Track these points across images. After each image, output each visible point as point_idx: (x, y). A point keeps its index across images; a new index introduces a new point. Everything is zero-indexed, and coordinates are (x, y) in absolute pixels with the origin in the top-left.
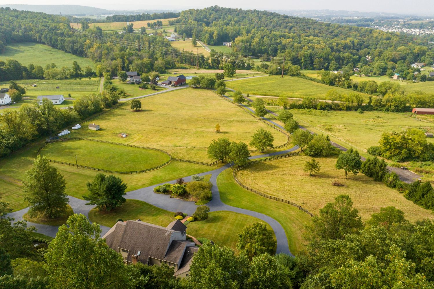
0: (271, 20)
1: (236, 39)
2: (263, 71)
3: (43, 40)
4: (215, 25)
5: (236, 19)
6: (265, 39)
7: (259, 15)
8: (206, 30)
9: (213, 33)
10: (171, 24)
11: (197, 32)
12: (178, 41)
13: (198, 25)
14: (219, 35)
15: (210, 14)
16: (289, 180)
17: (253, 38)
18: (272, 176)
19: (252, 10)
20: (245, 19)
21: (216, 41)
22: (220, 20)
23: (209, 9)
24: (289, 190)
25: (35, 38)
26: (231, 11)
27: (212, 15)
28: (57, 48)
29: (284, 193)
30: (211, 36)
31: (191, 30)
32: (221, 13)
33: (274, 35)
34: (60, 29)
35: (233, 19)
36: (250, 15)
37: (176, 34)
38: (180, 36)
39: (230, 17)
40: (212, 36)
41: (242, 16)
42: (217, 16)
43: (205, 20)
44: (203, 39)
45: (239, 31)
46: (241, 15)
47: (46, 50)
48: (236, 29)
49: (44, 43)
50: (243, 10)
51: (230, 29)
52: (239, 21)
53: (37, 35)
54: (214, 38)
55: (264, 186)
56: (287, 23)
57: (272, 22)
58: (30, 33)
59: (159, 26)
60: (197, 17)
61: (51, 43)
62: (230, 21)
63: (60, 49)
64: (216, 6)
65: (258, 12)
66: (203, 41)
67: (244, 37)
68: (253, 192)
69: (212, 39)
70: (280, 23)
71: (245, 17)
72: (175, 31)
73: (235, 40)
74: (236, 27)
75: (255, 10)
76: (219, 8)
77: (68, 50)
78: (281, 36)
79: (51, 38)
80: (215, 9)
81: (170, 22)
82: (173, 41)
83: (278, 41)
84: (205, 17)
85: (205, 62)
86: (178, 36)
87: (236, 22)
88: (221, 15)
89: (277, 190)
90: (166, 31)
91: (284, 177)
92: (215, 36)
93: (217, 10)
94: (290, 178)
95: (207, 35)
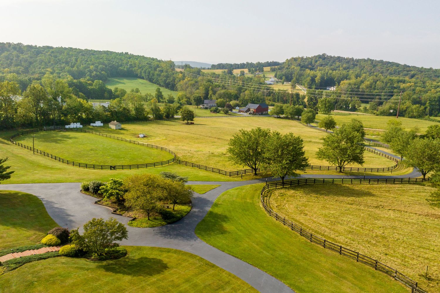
0: (388, 68)
1: (342, 82)
2: (372, 113)
3: (143, 75)
4: (320, 70)
5: (344, 66)
6: (378, 83)
7: (374, 64)
8: (308, 73)
9: (316, 77)
10: (273, 70)
11: (298, 76)
12: (277, 85)
13: (301, 70)
14: (322, 78)
15: (316, 61)
16: (388, 219)
17: (362, 82)
18: (349, 206)
19: (366, 58)
20: (356, 67)
21: (319, 85)
22: (327, 66)
23: (315, 57)
24: (384, 238)
25: (137, 73)
26: (341, 59)
27: (318, 62)
28: (153, 83)
29: (369, 242)
30: (313, 80)
31: (291, 74)
32: (329, 61)
33: (390, 80)
34: (161, 67)
35: (342, 66)
36: (362, 63)
37: (276, 78)
38: (280, 80)
39: (338, 64)
40: (315, 79)
41: (353, 64)
42: (324, 63)
43: (310, 66)
44: (303, 82)
45: (347, 75)
46: (351, 63)
47: (142, 84)
48: (343, 74)
49: (143, 78)
50: (355, 58)
51: (336, 74)
52: (348, 68)
53: (139, 70)
54: (317, 82)
55: (321, 221)
56: (408, 72)
57: (389, 69)
58: (134, 69)
59: (260, 72)
60: (302, 63)
61: (148, 77)
62: (339, 67)
63: (155, 83)
64: (324, 55)
65: (372, 61)
66: (304, 85)
67: (353, 81)
68: (286, 227)
69: (314, 83)
70: (399, 71)
71: (357, 65)
72: (275, 76)
73: (341, 84)
74: (344, 72)
75: (368, 59)
76: (328, 56)
77: (162, 84)
78: (399, 81)
79: (149, 72)
80: (323, 57)
81: (271, 69)
82: (271, 84)
83: (395, 85)
84: (311, 64)
85: (299, 100)
86: (277, 80)
87: (345, 69)
88: (328, 63)
89: (350, 232)
90: (266, 76)
91: (377, 211)
92: (317, 80)
93: (325, 58)
94: (392, 214)
95: (309, 79)
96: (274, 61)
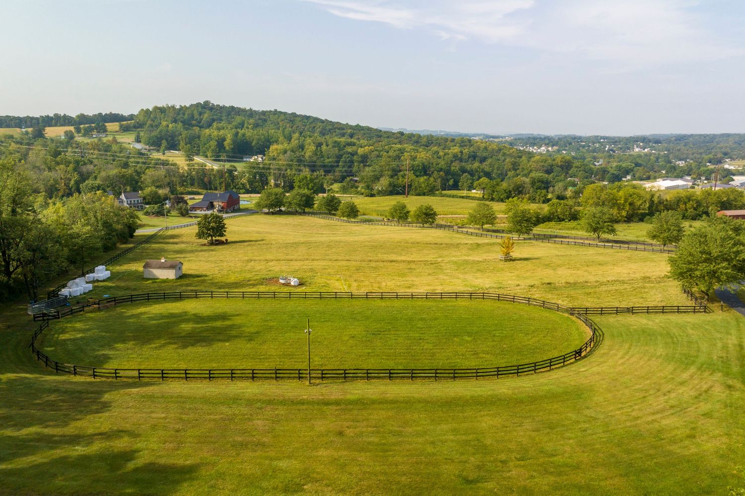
1: (273, 148)
5: (251, 121)
6: (324, 147)
9: (224, 140)
10: (125, 129)
11: (187, 139)
14: (235, 142)
17: (300, 146)
21: (231, 153)
22: (223, 122)
27: (205, 115)
30: (221, 143)
32: (221, 113)
35: (248, 122)
37: (142, 144)
39: (238, 118)
40: (223, 145)
41: (260, 119)
42: (215, 117)
43: (194, 122)
45: (270, 136)
46: (257, 117)
48: (260, 135)
51: (251, 135)
54: (227, 148)
56: (341, 130)
59: (98, 132)
60: (178, 118)
64: (207, 103)
66: (205, 156)
67: (285, 146)
69: (223, 150)
71: (266, 121)
72: (138, 141)
73: (271, 150)
76: (214, 105)
78: (349, 145)
80: (207, 107)
83: (349, 151)
86: (147, 147)
90: (118, 141)
92: (228, 144)
93: (212, 108)
95: (213, 143)
96: (113, 113)
